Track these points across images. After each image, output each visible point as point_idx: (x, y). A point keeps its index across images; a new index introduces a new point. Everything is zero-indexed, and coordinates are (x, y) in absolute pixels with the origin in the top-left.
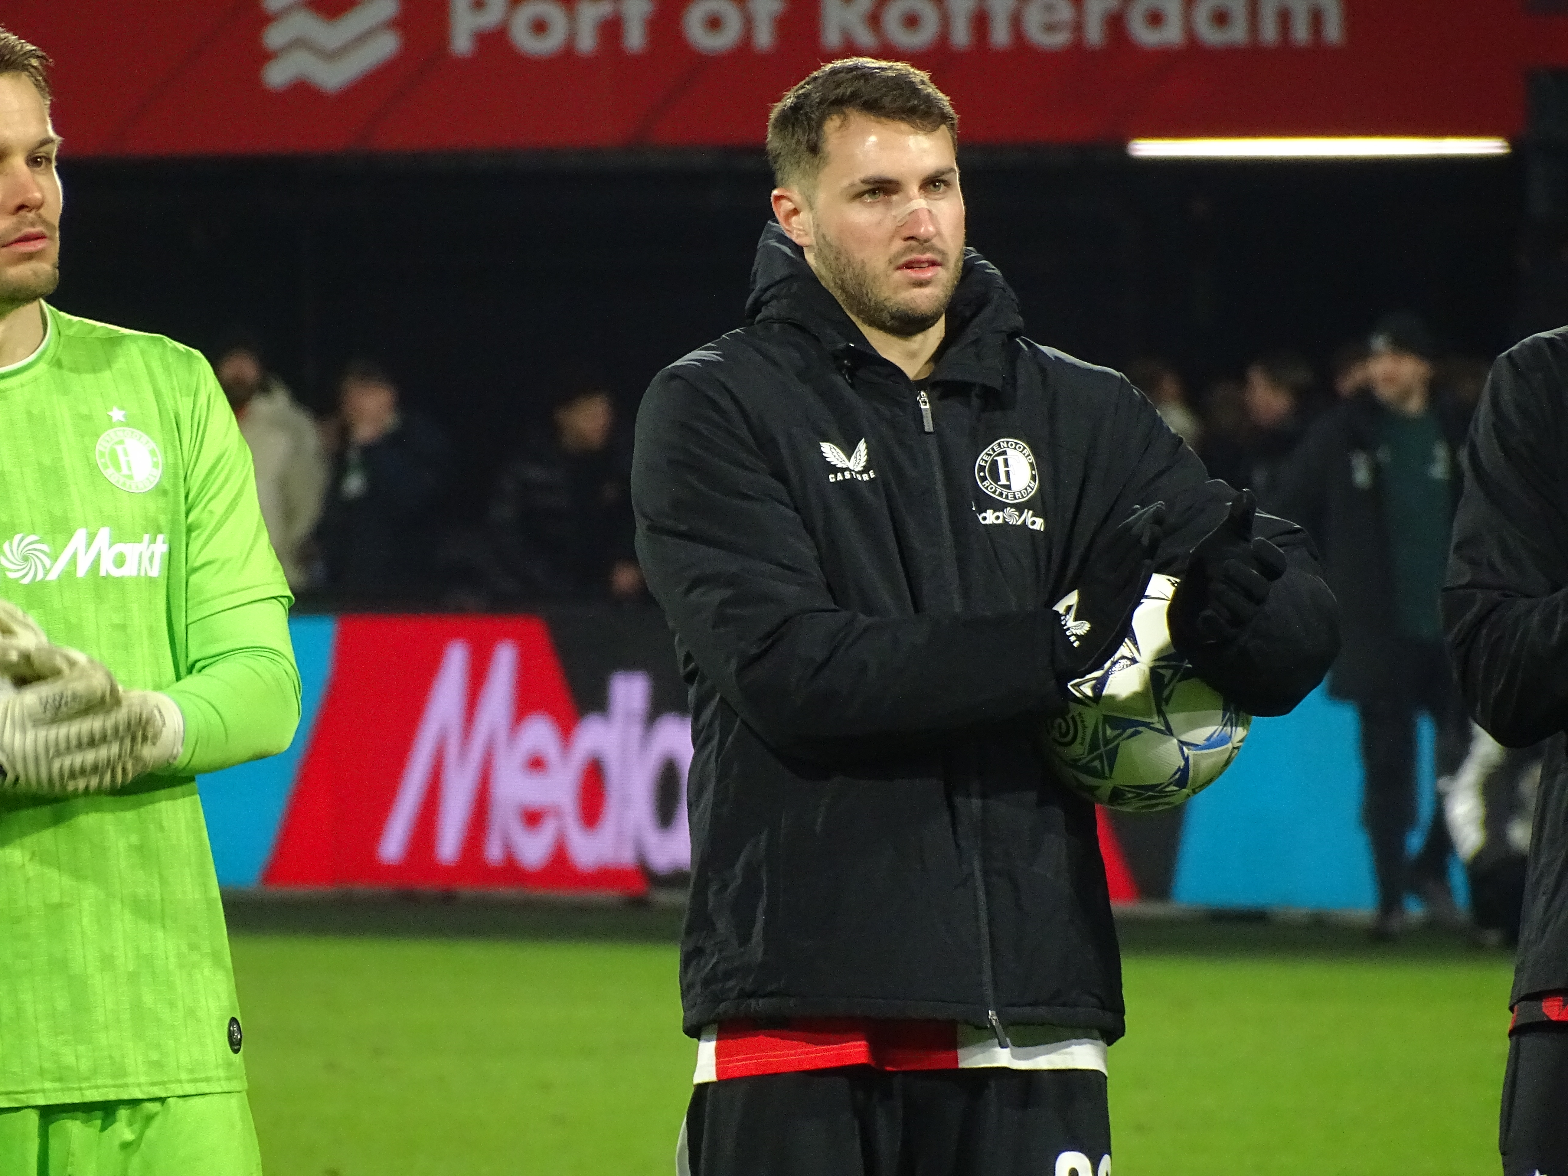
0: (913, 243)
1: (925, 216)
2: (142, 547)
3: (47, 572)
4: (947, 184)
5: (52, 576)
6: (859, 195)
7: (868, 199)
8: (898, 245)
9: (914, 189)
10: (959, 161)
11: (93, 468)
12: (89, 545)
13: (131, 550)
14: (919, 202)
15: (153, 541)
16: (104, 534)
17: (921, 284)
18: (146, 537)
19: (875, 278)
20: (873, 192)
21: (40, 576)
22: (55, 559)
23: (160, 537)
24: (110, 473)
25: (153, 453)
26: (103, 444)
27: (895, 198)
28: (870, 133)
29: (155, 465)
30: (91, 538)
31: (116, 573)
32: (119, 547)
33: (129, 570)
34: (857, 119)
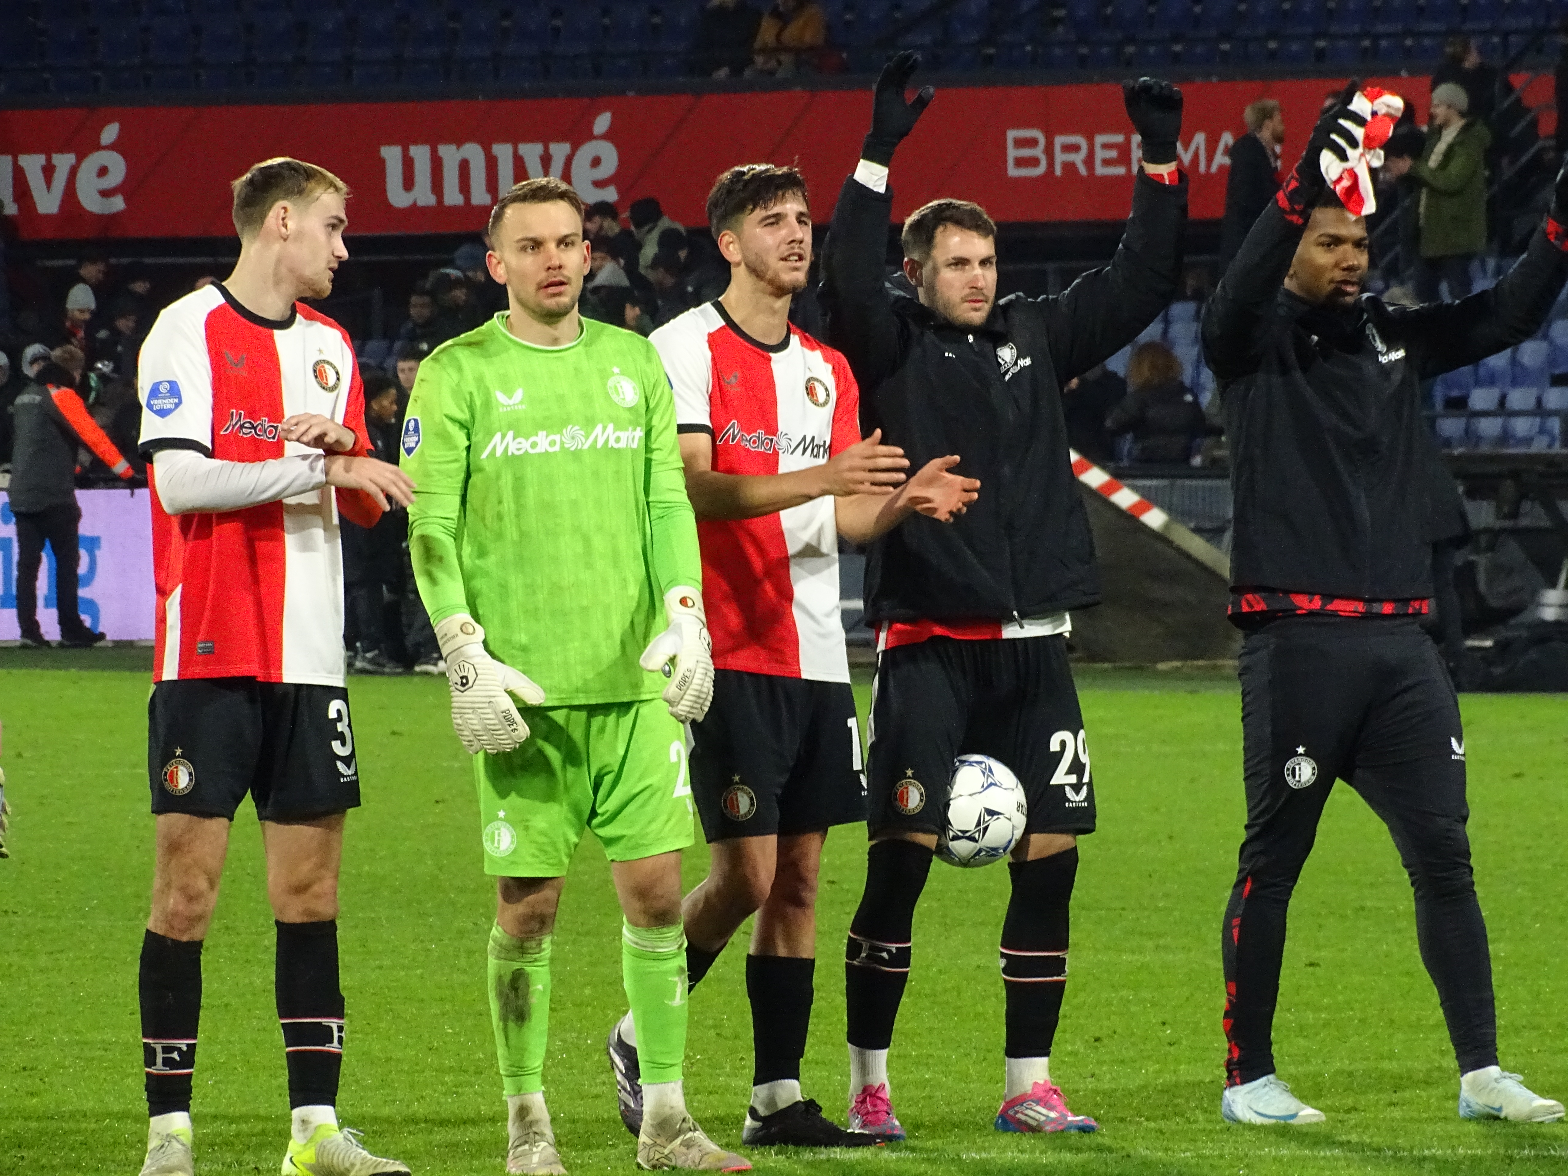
0: (974, 290)
1: (981, 278)
2: (627, 434)
3: (583, 444)
4: (991, 263)
5: (586, 447)
6: (950, 265)
7: (953, 267)
8: (967, 291)
9: (976, 264)
10: (996, 253)
11: (607, 396)
12: (603, 433)
13: (623, 435)
14: (978, 270)
15: (635, 430)
16: (611, 427)
17: (976, 310)
18: (630, 429)
19: (954, 306)
20: (956, 264)
21: (579, 447)
22: (587, 438)
23: (639, 429)
24: (614, 397)
25: (634, 388)
26: (611, 383)
27: (967, 267)
28: (955, 235)
29: (636, 394)
30: (604, 428)
31: (616, 446)
32: (618, 433)
33: (622, 445)
34: (951, 227)
